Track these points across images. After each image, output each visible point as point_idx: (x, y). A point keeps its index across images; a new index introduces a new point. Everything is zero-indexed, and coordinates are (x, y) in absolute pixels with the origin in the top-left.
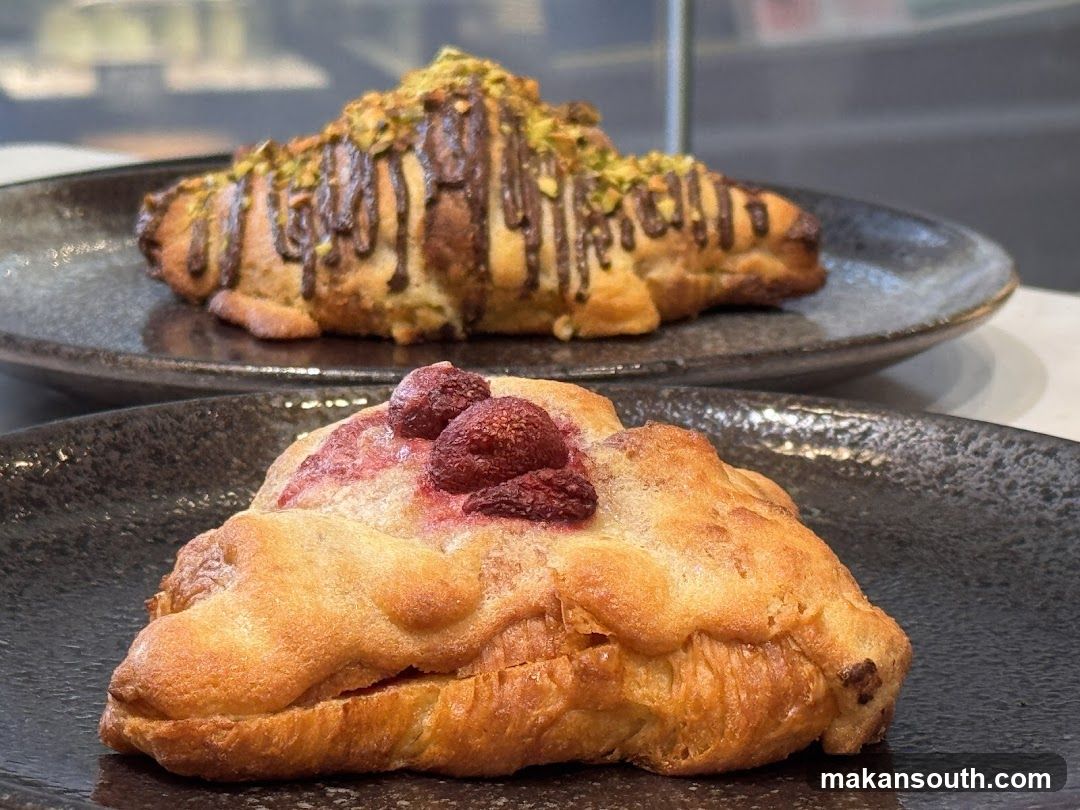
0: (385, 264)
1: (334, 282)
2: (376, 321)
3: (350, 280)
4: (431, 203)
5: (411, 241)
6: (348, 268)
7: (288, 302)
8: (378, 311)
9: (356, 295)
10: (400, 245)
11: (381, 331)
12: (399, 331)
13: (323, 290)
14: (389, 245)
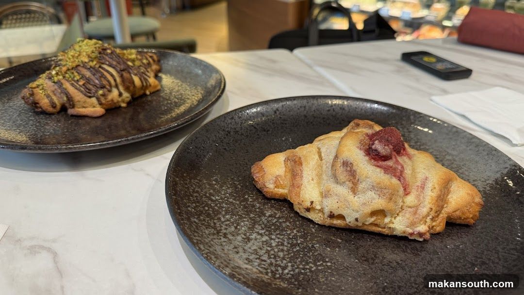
0: (115, 93)
1: (106, 99)
2: (117, 104)
3: (110, 97)
4: (122, 76)
5: (119, 85)
6: (108, 95)
7: (94, 107)
8: (118, 102)
9: (112, 100)
10: (117, 86)
11: (118, 106)
12: (123, 105)
13: (104, 102)
14: (114, 87)
